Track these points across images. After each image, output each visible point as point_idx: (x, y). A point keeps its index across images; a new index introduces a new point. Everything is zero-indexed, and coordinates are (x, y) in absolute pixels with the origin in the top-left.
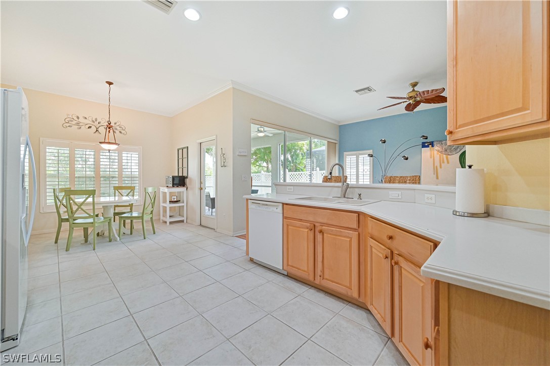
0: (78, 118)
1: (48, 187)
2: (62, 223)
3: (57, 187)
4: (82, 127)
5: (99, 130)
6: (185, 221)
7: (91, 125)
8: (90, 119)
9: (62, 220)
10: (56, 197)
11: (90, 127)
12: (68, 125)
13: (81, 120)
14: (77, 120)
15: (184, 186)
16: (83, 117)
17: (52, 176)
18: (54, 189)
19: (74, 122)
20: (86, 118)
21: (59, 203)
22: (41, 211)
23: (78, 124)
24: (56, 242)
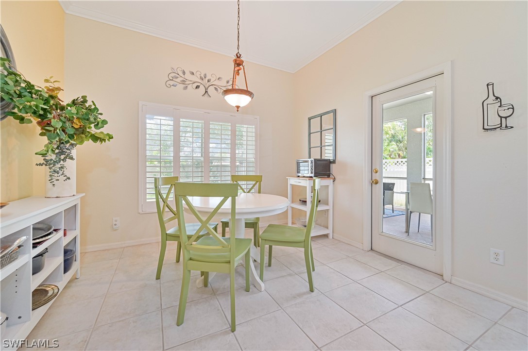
0: (184, 73)
1: (148, 175)
2: (167, 242)
3: (158, 176)
4: (189, 86)
5: (209, 91)
6: (331, 236)
7: (199, 84)
8: (198, 74)
9: (167, 237)
10: (158, 193)
11: (198, 87)
12: (172, 83)
13: (188, 76)
14: (182, 75)
15: (329, 176)
16: (190, 72)
17: (153, 159)
18: (156, 179)
19: (179, 80)
20: (193, 74)
21: (162, 204)
22: (140, 211)
23: (183, 82)
24: (158, 278)
